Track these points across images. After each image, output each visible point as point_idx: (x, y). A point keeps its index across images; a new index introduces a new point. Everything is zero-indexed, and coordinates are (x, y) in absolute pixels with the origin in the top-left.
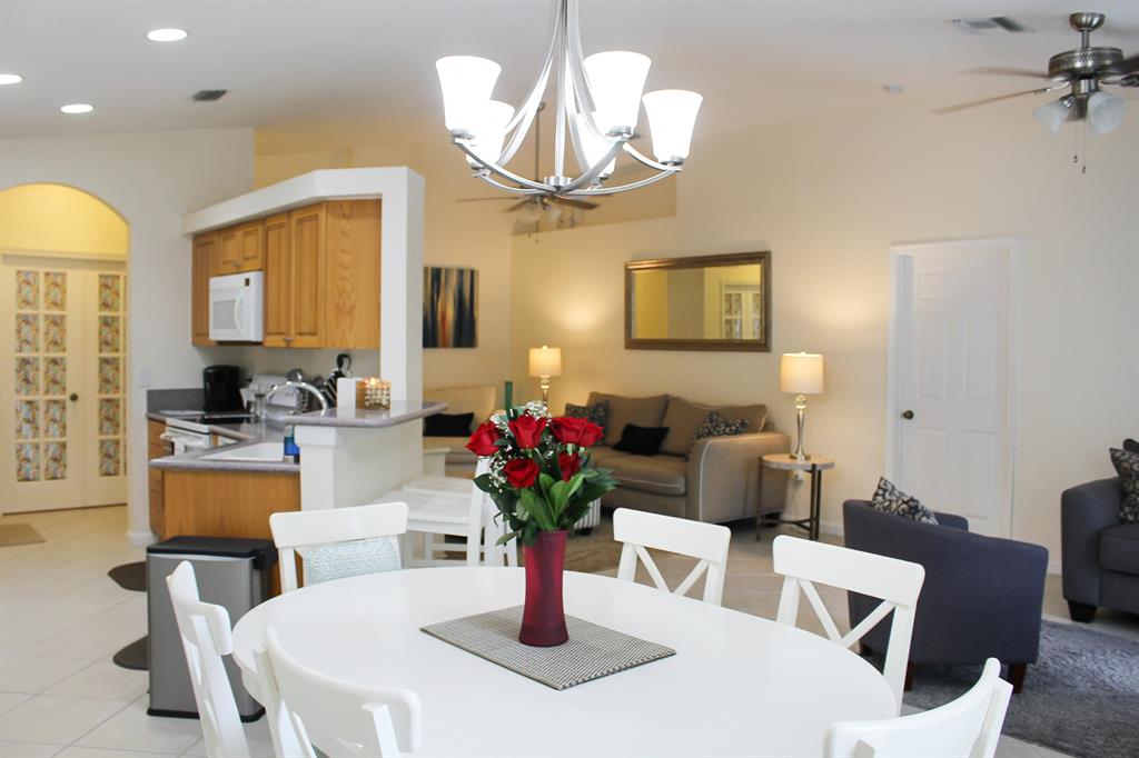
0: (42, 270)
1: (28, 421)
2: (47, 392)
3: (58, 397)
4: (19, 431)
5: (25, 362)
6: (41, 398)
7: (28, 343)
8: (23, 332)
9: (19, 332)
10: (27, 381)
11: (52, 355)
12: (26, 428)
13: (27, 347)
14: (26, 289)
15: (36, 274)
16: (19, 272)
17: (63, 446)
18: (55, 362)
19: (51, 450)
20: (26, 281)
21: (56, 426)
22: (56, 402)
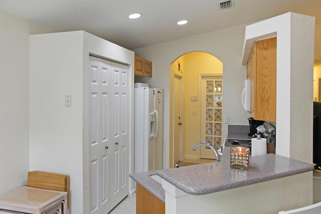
0: (214, 80)
1: (210, 129)
2: (215, 120)
3: (219, 122)
4: (207, 132)
5: (209, 110)
6: (214, 122)
7: (210, 104)
8: (209, 100)
9: (207, 100)
10: (210, 116)
11: (217, 108)
12: (209, 131)
13: (210, 106)
14: (210, 87)
15: (213, 81)
16: (207, 81)
17: (220, 138)
18: (218, 110)
19: (217, 140)
20: (209, 84)
21: (218, 132)
22: (218, 124)
